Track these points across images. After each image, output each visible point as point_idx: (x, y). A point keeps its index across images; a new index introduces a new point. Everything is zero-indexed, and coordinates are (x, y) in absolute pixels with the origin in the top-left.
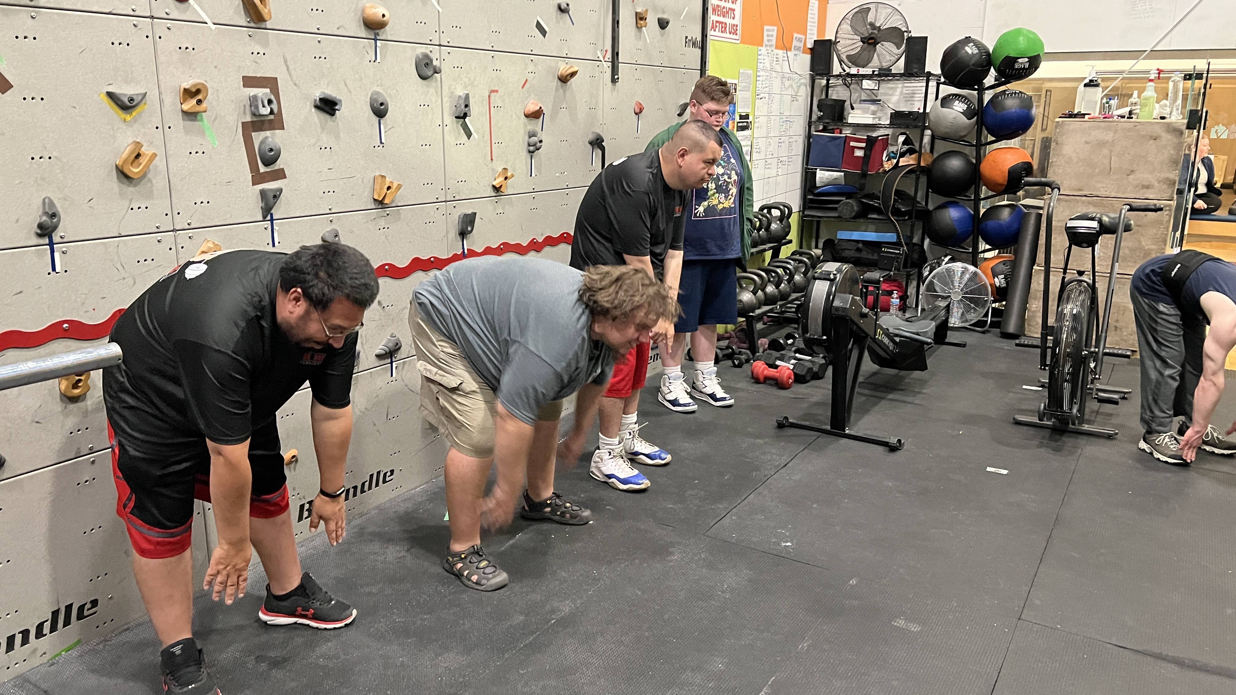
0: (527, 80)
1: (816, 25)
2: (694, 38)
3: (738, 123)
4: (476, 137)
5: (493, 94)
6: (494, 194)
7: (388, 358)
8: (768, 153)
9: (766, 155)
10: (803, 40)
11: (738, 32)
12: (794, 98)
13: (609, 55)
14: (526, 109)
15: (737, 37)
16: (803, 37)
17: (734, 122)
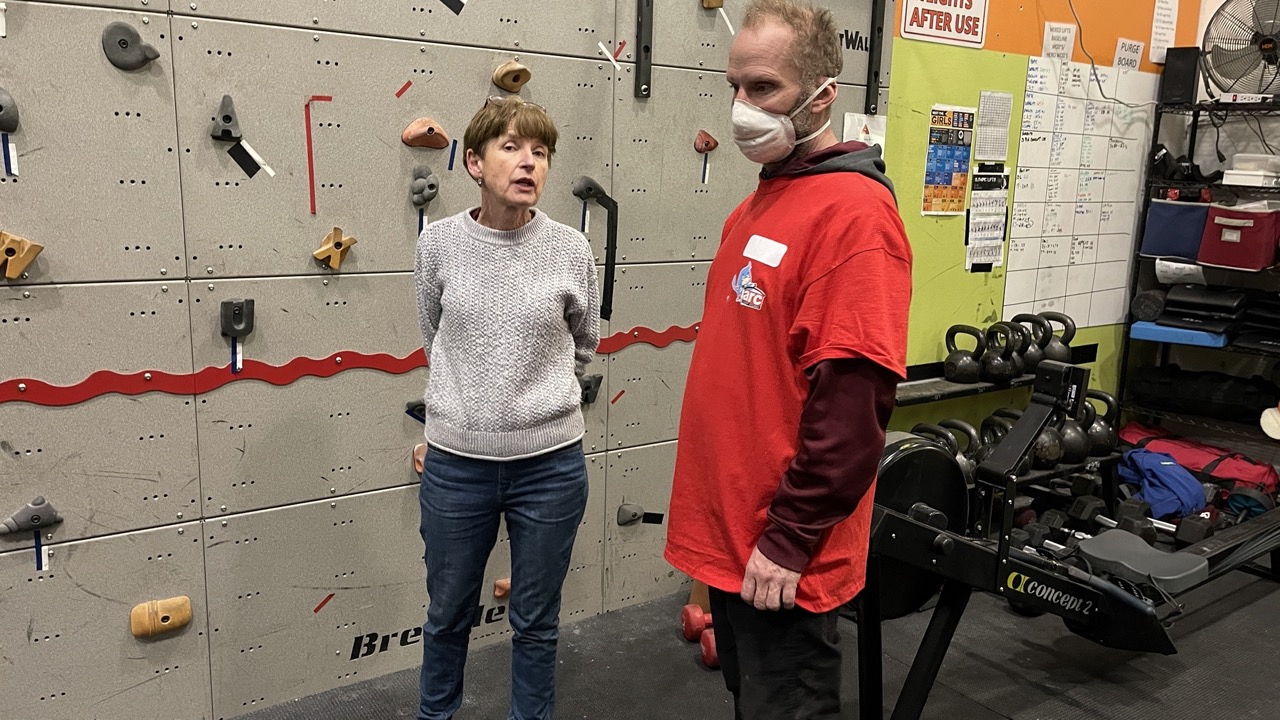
0: (409, 84)
1: (1174, 26)
2: (852, 31)
3: (974, 176)
4: (272, 173)
5: (316, 102)
6: (316, 271)
7: (28, 539)
8: (1049, 228)
9: (1044, 232)
10: (1141, 51)
11: (979, 30)
12: (1115, 142)
13: (630, 50)
14: (407, 132)
15: (977, 38)
16: (1142, 45)
17: (965, 176)
